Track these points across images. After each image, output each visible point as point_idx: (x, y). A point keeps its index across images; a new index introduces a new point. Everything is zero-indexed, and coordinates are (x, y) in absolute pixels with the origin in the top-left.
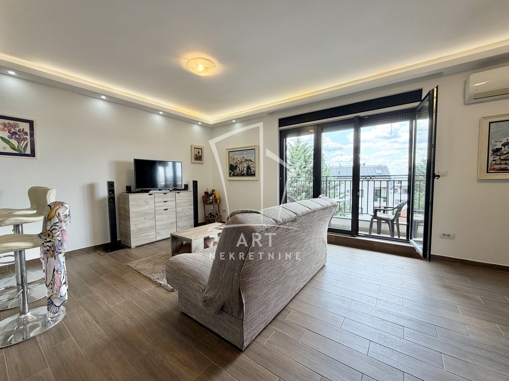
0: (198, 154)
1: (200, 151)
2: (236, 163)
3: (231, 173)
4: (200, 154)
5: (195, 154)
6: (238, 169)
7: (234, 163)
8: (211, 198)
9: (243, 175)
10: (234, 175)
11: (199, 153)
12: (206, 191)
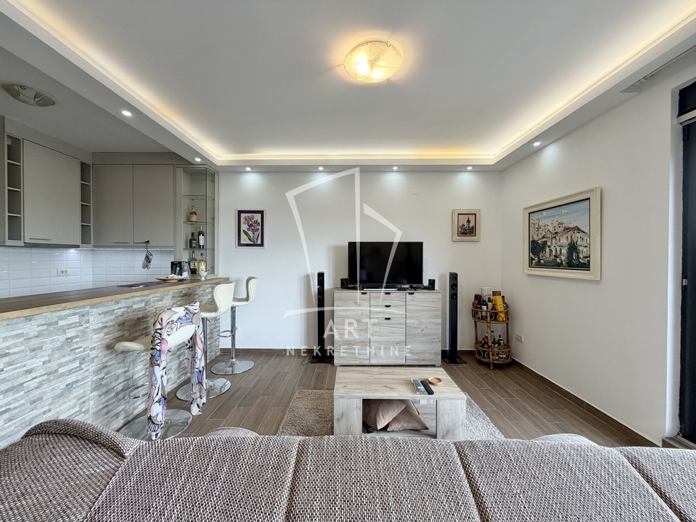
0: (466, 224)
1: (472, 218)
2: (543, 237)
3: (534, 259)
4: (472, 224)
5: (461, 224)
6: (548, 250)
7: (540, 236)
8: (484, 308)
9: (558, 266)
10: (539, 265)
11: (468, 221)
12: (479, 293)
